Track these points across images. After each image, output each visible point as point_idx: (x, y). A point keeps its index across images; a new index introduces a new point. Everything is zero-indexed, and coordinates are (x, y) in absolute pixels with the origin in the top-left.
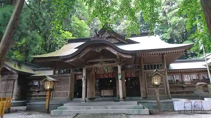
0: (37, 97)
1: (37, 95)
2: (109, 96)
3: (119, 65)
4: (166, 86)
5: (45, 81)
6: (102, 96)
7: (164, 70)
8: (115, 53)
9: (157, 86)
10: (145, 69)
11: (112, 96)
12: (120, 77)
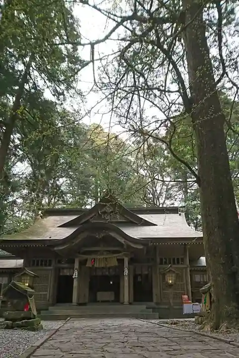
3: (126, 257)
4: (187, 287)
5: (22, 275)
6: (99, 301)
7: (186, 266)
8: (122, 241)
9: (171, 285)
10: (161, 263)
12: (126, 272)
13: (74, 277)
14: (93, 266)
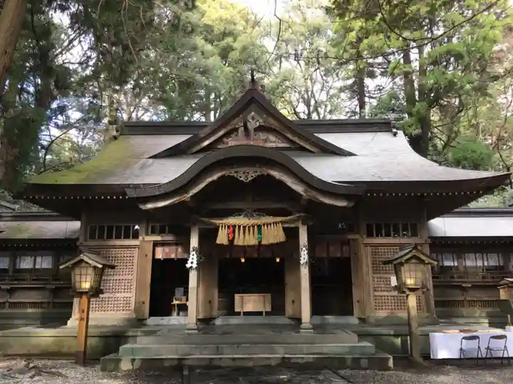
0: (4, 308)
1: (4, 303)
2: (260, 313)
3: (303, 223)
5: (75, 264)
6: (239, 314)
7: (421, 241)
8: (299, 188)
11: (267, 313)
12: (304, 256)
13: (188, 265)
14: (231, 241)
